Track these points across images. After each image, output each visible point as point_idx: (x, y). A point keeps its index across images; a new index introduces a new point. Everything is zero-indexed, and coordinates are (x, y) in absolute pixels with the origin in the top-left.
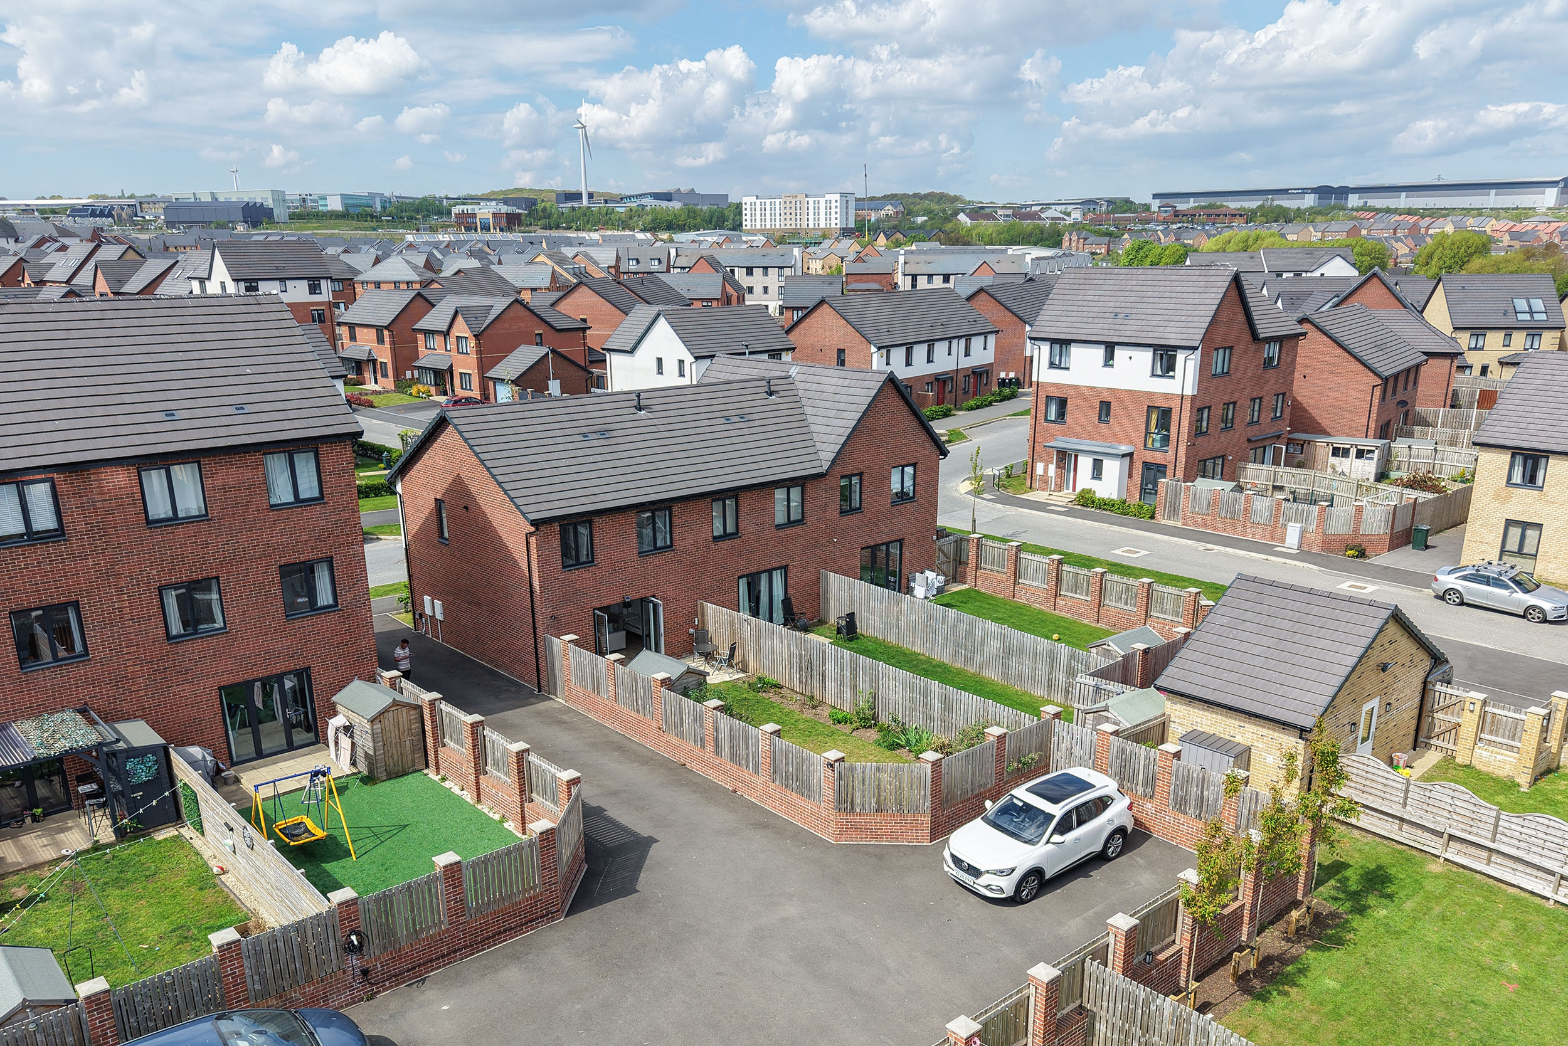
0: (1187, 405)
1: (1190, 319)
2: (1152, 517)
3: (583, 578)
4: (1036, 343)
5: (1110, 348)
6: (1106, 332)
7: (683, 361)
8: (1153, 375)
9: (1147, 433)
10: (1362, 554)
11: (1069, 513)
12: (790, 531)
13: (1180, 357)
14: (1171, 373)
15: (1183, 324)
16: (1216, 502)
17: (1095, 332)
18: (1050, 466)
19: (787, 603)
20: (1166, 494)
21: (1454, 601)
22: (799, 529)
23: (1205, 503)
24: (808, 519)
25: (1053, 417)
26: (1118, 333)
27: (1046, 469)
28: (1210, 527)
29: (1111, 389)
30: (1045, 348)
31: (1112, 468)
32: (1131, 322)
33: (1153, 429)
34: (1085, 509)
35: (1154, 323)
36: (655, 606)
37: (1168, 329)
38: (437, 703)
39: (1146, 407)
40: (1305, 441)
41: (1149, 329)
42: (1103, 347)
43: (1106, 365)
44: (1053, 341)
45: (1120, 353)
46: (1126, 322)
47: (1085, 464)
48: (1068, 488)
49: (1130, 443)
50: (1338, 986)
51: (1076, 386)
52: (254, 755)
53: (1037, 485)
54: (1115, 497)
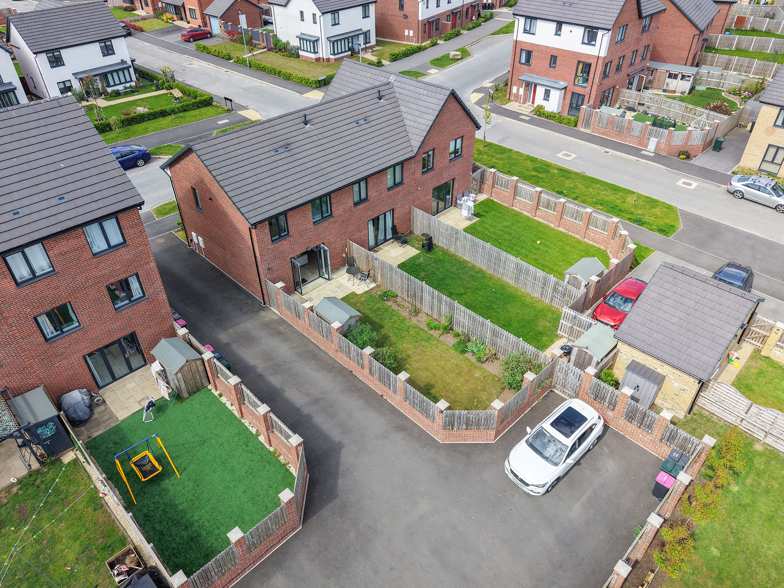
0: (600, 63)
1: (607, 10)
2: (576, 126)
3: (284, 244)
4: (517, 17)
5: (560, 24)
6: (558, 15)
7: (315, 14)
8: (583, 43)
9: (576, 76)
10: (688, 157)
11: (531, 122)
12: (396, 190)
13: (600, 33)
14: (593, 43)
15: (603, 13)
16: (612, 122)
17: (551, 14)
18: (520, 89)
19: (394, 228)
20: (585, 115)
21: (739, 196)
22: (400, 188)
23: (605, 122)
24: (405, 182)
25: (523, 61)
26: (565, 16)
27: (518, 90)
28: (607, 135)
29: (558, 49)
30: (522, 20)
31: (555, 95)
32: (573, 9)
33: (579, 74)
34: (539, 118)
35: (587, 11)
36: (325, 251)
37: (594, 16)
38: (212, 360)
39: (577, 61)
40: (654, 69)
41: (583, 14)
42: (556, 23)
43: (556, 34)
44: (527, 17)
45: (564, 27)
46: (570, 8)
47: (540, 91)
48: (529, 102)
49: (565, 81)
50: (719, 554)
51: (538, 45)
52: (111, 380)
53: (512, 98)
54: (556, 111)
